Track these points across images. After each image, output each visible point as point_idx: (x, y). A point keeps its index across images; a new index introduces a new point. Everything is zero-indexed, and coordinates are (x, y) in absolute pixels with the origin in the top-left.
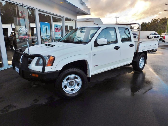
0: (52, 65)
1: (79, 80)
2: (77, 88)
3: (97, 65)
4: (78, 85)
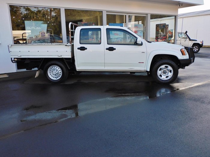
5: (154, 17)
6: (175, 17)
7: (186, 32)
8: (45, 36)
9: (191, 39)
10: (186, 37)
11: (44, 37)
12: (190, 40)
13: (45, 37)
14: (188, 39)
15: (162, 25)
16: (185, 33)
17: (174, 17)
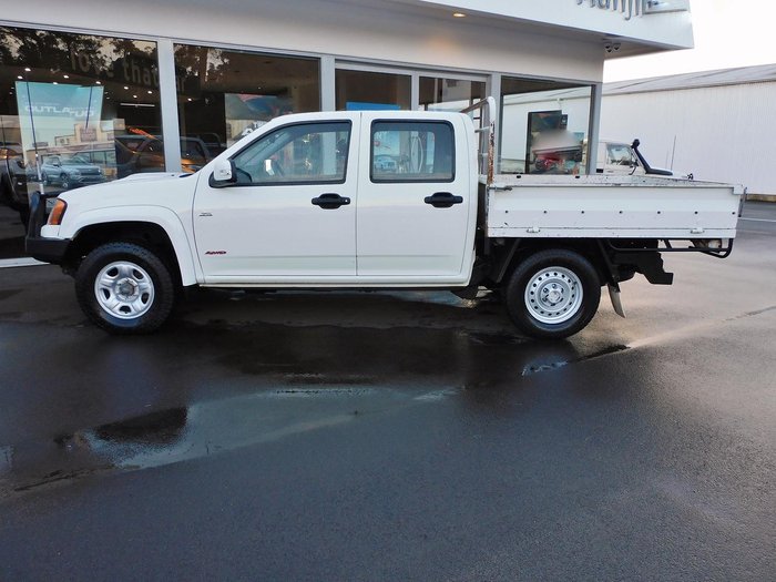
0: (59, 224)
1: (147, 283)
2: (139, 307)
3: (221, 253)
4: (144, 301)
5: (514, 85)
6: (594, 87)
7: (636, 143)
8: (95, 140)
9: (652, 167)
10: (634, 160)
11: (92, 143)
12: (648, 170)
13: (95, 143)
14: (640, 169)
15: (542, 116)
16: (632, 147)
17: (588, 91)
